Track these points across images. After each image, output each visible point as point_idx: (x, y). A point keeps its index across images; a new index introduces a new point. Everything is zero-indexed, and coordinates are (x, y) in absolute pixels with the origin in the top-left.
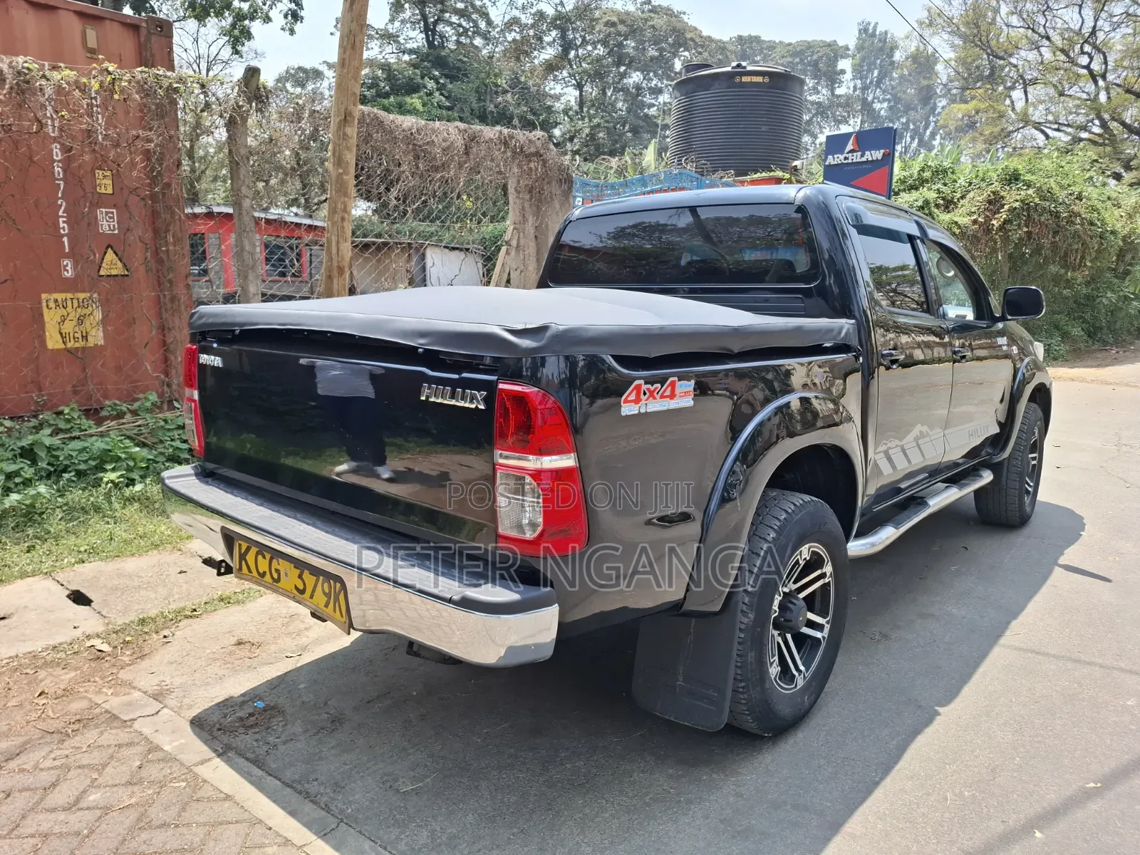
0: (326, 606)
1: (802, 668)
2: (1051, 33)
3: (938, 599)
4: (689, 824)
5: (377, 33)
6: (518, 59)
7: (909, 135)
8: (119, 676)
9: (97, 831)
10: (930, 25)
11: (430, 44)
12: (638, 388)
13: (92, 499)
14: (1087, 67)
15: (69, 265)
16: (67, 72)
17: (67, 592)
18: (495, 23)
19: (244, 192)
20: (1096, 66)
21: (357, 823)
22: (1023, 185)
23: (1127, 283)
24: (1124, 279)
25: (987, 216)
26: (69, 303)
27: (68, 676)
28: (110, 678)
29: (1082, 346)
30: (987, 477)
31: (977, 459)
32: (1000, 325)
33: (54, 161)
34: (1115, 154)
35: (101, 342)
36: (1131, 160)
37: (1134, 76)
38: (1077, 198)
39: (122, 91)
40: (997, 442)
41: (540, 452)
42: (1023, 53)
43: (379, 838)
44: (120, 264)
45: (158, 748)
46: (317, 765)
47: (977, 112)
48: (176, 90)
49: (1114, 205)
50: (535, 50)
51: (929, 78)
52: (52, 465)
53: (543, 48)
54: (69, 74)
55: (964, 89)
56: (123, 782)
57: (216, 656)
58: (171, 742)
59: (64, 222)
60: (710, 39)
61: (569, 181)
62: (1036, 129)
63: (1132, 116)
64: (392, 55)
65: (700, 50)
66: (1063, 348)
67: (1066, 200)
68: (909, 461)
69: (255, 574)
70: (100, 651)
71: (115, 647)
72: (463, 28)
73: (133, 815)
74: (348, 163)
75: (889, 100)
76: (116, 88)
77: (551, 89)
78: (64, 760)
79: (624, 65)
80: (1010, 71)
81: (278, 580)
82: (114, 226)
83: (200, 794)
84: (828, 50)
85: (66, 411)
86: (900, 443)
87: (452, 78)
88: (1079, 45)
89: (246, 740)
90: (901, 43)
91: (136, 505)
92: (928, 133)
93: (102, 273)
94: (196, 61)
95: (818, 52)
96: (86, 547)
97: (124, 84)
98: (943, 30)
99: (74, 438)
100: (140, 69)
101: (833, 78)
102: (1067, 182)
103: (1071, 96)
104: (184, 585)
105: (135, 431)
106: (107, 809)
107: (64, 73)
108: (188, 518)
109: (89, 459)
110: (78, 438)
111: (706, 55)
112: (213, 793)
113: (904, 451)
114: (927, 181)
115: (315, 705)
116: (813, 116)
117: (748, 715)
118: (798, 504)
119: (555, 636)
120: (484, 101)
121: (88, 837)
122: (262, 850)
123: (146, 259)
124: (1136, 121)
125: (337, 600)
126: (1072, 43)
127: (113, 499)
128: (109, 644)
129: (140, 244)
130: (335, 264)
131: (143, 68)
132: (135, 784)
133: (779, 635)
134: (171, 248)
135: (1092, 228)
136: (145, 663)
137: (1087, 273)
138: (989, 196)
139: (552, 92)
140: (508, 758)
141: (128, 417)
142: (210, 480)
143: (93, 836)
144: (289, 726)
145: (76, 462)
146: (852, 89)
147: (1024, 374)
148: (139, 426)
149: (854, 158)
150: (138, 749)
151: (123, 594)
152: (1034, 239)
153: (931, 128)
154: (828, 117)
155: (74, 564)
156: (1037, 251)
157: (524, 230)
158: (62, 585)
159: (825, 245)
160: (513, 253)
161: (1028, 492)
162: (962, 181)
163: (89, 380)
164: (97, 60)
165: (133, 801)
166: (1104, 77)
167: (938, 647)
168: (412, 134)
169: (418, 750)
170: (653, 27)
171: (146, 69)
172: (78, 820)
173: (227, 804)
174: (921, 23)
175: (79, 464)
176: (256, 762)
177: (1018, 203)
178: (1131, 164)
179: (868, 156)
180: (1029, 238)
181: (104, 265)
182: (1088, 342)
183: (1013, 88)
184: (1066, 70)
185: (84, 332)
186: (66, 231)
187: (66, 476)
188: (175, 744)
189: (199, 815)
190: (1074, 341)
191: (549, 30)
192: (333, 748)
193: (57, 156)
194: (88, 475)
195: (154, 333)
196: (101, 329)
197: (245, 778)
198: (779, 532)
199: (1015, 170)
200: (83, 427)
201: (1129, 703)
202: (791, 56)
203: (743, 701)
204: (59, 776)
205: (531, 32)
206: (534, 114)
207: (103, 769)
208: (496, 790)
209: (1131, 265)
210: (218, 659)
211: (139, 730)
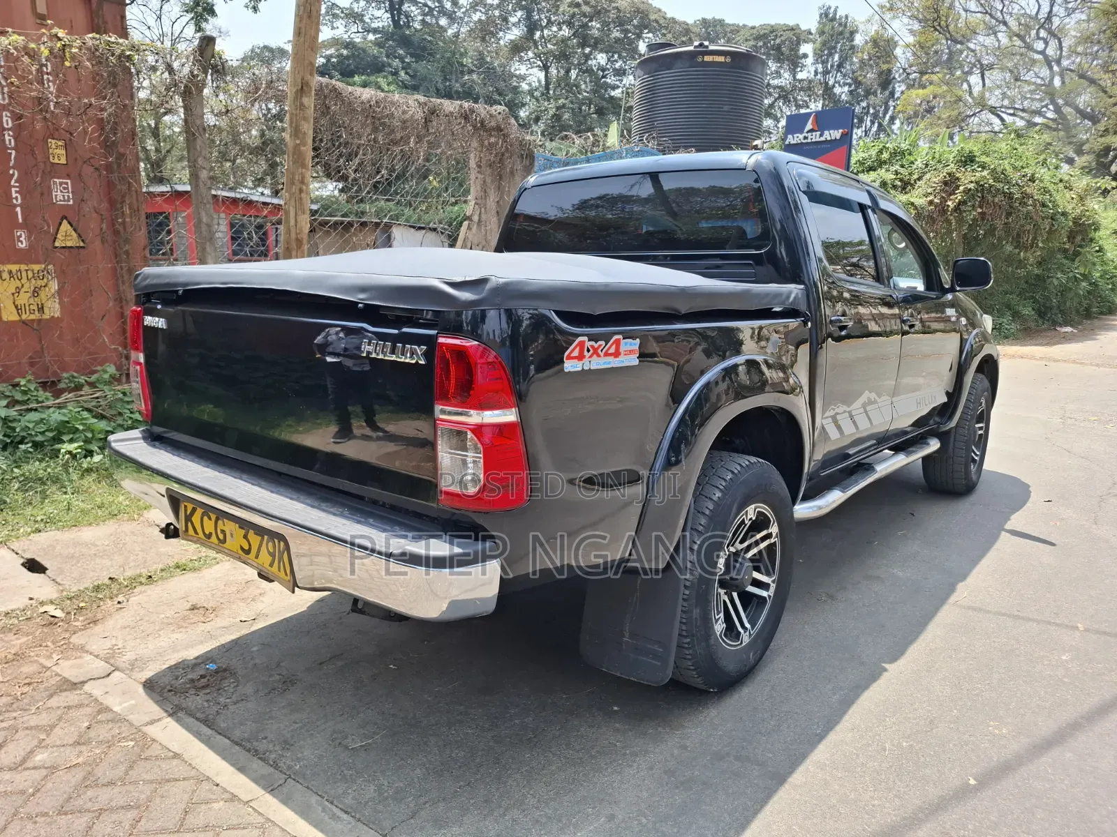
0: (271, 565)
1: (748, 625)
2: (1007, 18)
3: (885, 562)
4: (634, 775)
5: (342, 12)
6: (483, 39)
7: (869, 119)
8: (71, 640)
9: (43, 789)
10: (891, 9)
11: (396, 23)
12: (582, 344)
13: (49, 470)
14: (1043, 53)
15: (23, 236)
16: (15, 37)
17: (22, 561)
18: (460, 3)
19: (200, 163)
20: (1051, 52)
21: (305, 779)
22: (978, 167)
23: (1077, 263)
24: (1074, 261)
25: (943, 197)
26: (24, 274)
27: (19, 642)
28: (62, 643)
29: (1032, 325)
30: (934, 445)
31: (925, 428)
32: (950, 296)
33: (4, 129)
34: (1068, 138)
35: (57, 314)
36: (1083, 144)
37: (1087, 62)
38: (1030, 180)
39: (73, 57)
40: (945, 411)
41: (481, 407)
42: (981, 38)
43: (326, 793)
44: (74, 235)
45: (108, 709)
46: (267, 724)
47: (935, 97)
48: (129, 58)
49: (1066, 187)
50: (501, 31)
51: (888, 62)
52: (9, 436)
53: (508, 29)
54: (18, 39)
55: (922, 73)
56: (71, 742)
57: (170, 620)
58: (120, 704)
59: (16, 192)
60: (674, 21)
61: (531, 157)
62: (993, 113)
63: (1085, 102)
64: (358, 34)
65: (664, 31)
66: (1014, 327)
67: (1020, 181)
68: (857, 427)
69: (201, 535)
70: (53, 616)
71: (69, 613)
72: (429, 7)
73: (79, 775)
74: (305, 133)
75: (850, 85)
76: (67, 54)
77: (516, 70)
78: (11, 722)
79: (588, 46)
80: (967, 57)
81: (224, 541)
82: (68, 196)
83: (148, 753)
84: (790, 34)
85: (22, 383)
86: (848, 409)
87: (418, 57)
88: (1035, 31)
89: (196, 701)
90: (861, 27)
91: (94, 475)
92: (887, 117)
93: (57, 244)
94: (159, 39)
95: (781, 35)
96: (42, 517)
97: (74, 50)
98: (903, 14)
99: (31, 410)
100: (90, 35)
101: (794, 62)
102: (1021, 164)
103: (1026, 81)
104: (140, 553)
105: (94, 404)
106: (53, 769)
107: (11, 38)
108: (143, 486)
109: (47, 430)
110: (36, 410)
111: (669, 36)
112: (161, 752)
113: (852, 417)
114: (885, 162)
115: (267, 666)
116: (776, 100)
117: (693, 670)
118: (744, 465)
119: (497, 591)
120: (450, 81)
121: (33, 795)
122: (209, 806)
123: (101, 229)
124: (1089, 106)
125: (281, 559)
126: (1028, 28)
127: (71, 470)
128: (63, 610)
129: (95, 215)
130: (293, 236)
131: (94, 35)
132: (84, 744)
133: (726, 593)
134: (128, 220)
135: (1044, 209)
136: (98, 629)
137: (1039, 253)
138: (945, 177)
139: (518, 72)
140: (458, 715)
141: (86, 389)
142: (157, 443)
143: (38, 795)
144: (240, 687)
145: (33, 433)
146: (813, 73)
147: (972, 346)
148: (97, 398)
149: (814, 137)
150: (88, 710)
151: (78, 562)
152: (988, 220)
153: (890, 113)
154: (789, 101)
155: (30, 534)
156: (991, 231)
157: (485, 205)
158: (17, 554)
159: (777, 214)
160: (475, 228)
161: (974, 461)
162: (919, 163)
163: (46, 352)
164: (45, 26)
165: (80, 760)
166: (1058, 62)
167: (882, 607)
168: (370, 106)
169: (368, 708)
170: (617, 8)
171: (98, 36)
172: (23, 780)
173: (175, 762)
174: (882, 7)
175: (36, 435)
176: (206, 722)
177: (973, 185)
178: (1084, 148)
179: (827, 135)
180: (983, 219)
181: (59, 236)
182: (1037, 322)
183: (970, 73)
184: (1021, 55)
185: (40, 303)
186: (19, 201)
187: (23, 447)
188: (126, 705)
189: (147, 772)
190: (1025, 321)
191: (515, 11)
192: (283, 707)
193: (8, 124)
194: (46, 447)
195: (111, 304)
196: (57, 301)
197: (196, 737)
198: (725, 491)
199: (970, 152)
200: (40, 399)
201: (1064, 658)
202: (755, 39)
203: (689, 657)
204: (6, 737)
205: (497, 13)
206: (500, 94)
207: (51, 730)
208: (445, 746)
209: (1081, 246)
210: (171, 624)
211: (89, 692)
